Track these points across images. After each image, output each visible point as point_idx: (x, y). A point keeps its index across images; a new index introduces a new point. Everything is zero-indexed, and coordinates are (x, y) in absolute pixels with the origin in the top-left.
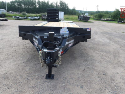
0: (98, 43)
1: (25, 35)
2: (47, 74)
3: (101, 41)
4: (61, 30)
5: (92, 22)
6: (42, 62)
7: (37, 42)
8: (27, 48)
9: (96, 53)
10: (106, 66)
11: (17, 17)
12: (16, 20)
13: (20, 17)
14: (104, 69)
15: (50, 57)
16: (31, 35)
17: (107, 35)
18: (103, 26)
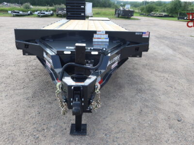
0: (155, 56)
1: (27, 46)
2: (72, 124)
3: (159, 51)
4: (95, 36)
5: (137, 19)
6: (63, 106)
7: (51, 61)
8: (34, 68)
9: (156, 76)
10: (178, 102)
11: (15, 12)
12: (14, 16)
13: (21, 12)
14: (177, 109)
15: (80, 96)
16: (39, 46)
17: (167, 42)
18: (156, 25)
